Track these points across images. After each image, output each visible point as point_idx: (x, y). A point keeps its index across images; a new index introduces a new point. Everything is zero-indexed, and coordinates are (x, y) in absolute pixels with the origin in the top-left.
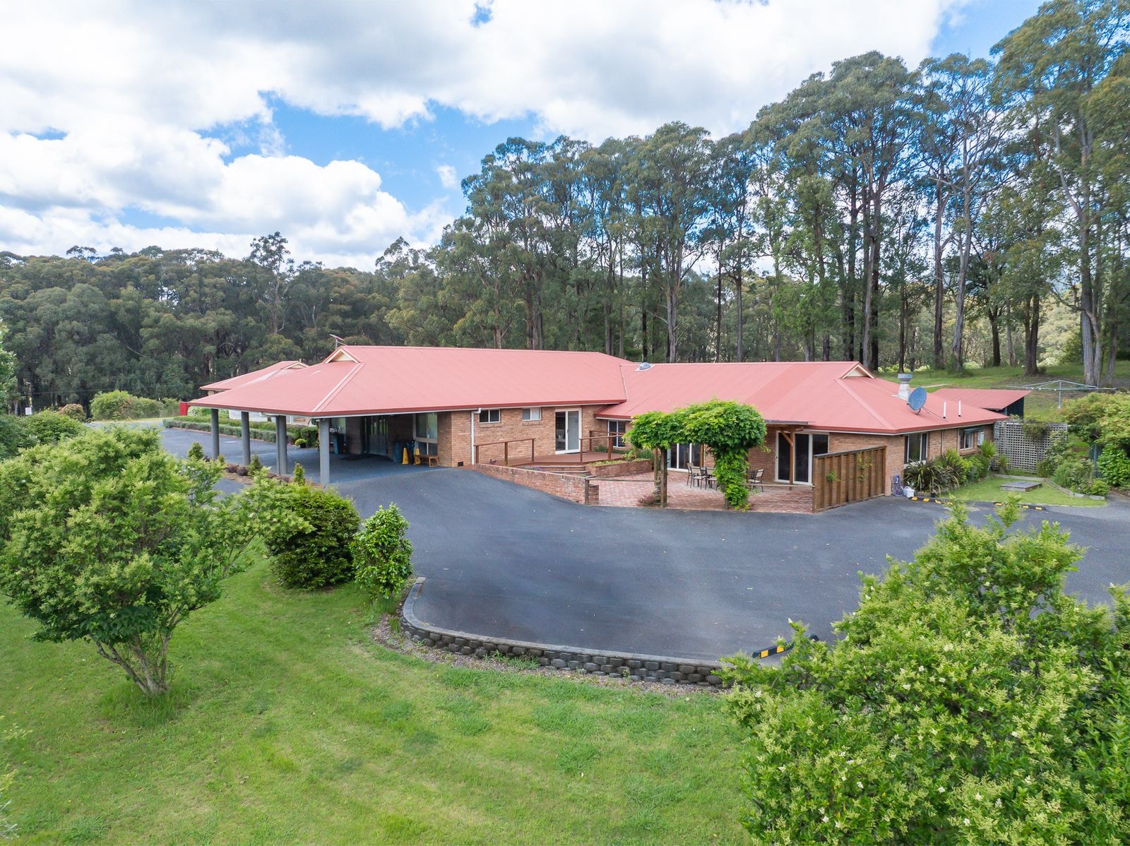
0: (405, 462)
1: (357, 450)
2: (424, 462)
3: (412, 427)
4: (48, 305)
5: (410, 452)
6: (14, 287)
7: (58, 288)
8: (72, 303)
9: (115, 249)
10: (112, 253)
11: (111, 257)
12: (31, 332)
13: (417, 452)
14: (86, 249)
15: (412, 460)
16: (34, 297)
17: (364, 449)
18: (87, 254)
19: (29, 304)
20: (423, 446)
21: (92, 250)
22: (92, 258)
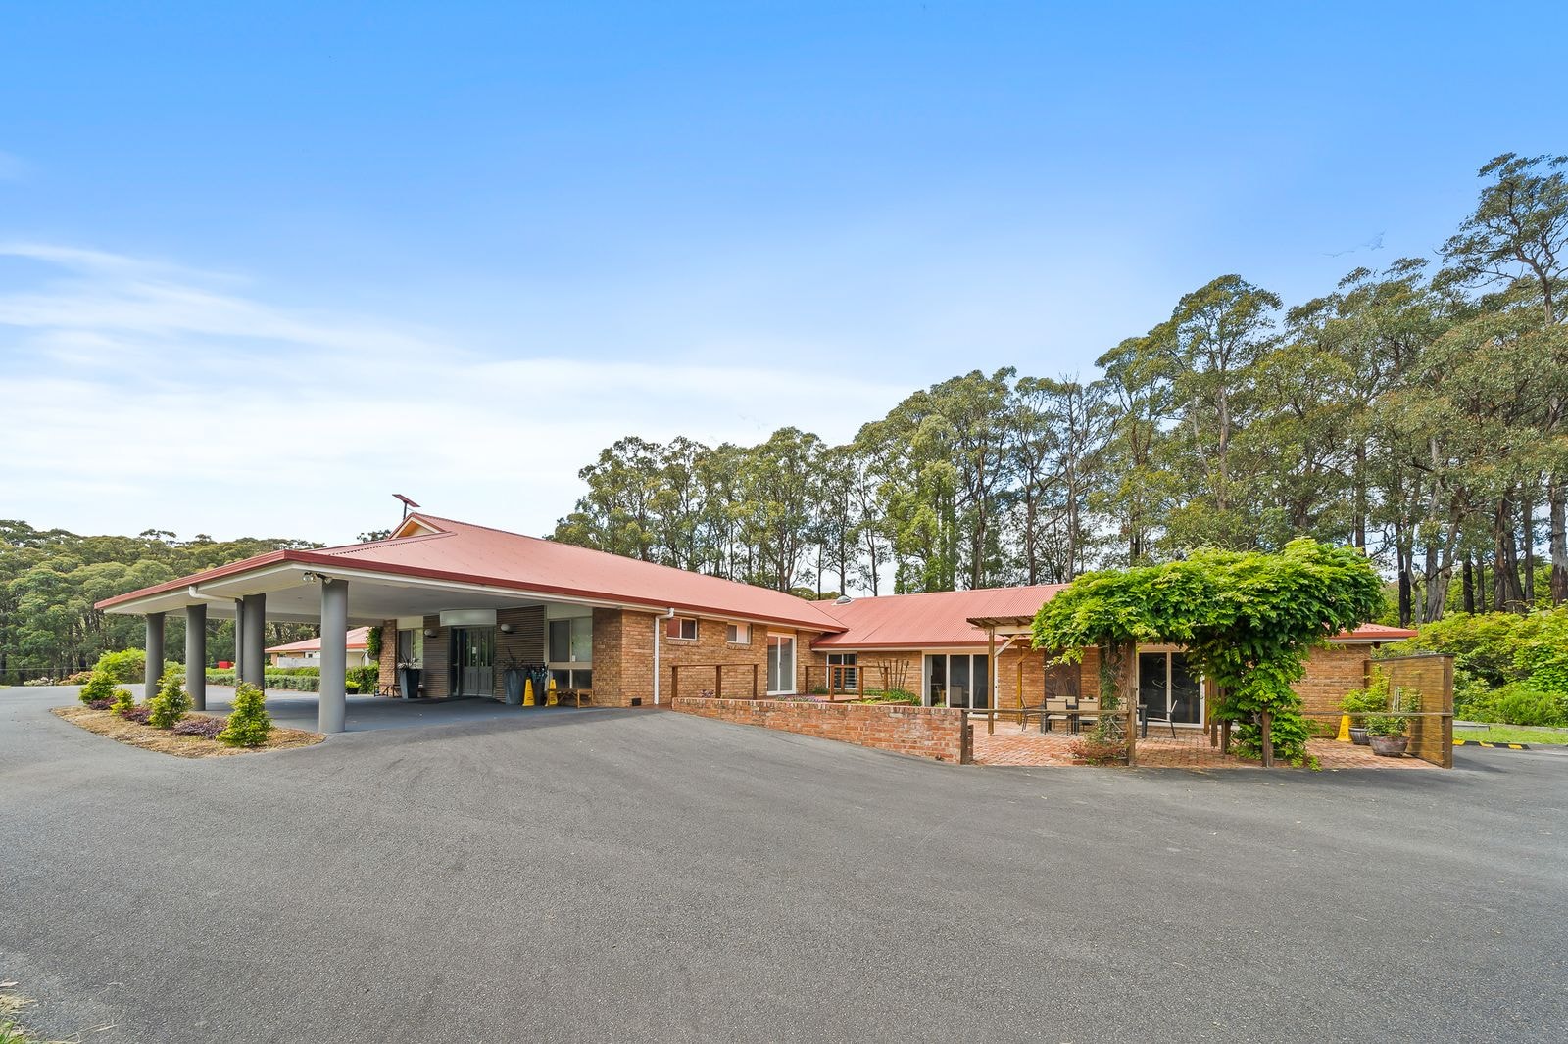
0: (528, 702)
1: (440, 690)
2: (566, 700)
3: (542, 647)
4: (100, 579)
5: (538, 686)
6: (58, 559)
7: (117, 564)
8: (131, 577)
9: (201, 536)
10: (198, 539)
11: (194, 542)
12: (73, 605)
13: (551, 684)
14: (164, 532)
15: (541, 699)
16: (83, 571)
17: (453, 690)
18: (164, 538)
19: (74, 576)
20: (562, 677)
21: (172, 534)
22: (172, 542)
